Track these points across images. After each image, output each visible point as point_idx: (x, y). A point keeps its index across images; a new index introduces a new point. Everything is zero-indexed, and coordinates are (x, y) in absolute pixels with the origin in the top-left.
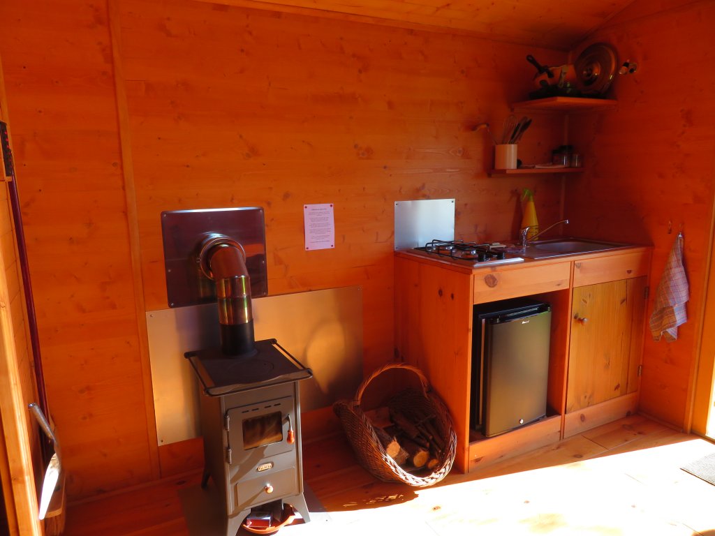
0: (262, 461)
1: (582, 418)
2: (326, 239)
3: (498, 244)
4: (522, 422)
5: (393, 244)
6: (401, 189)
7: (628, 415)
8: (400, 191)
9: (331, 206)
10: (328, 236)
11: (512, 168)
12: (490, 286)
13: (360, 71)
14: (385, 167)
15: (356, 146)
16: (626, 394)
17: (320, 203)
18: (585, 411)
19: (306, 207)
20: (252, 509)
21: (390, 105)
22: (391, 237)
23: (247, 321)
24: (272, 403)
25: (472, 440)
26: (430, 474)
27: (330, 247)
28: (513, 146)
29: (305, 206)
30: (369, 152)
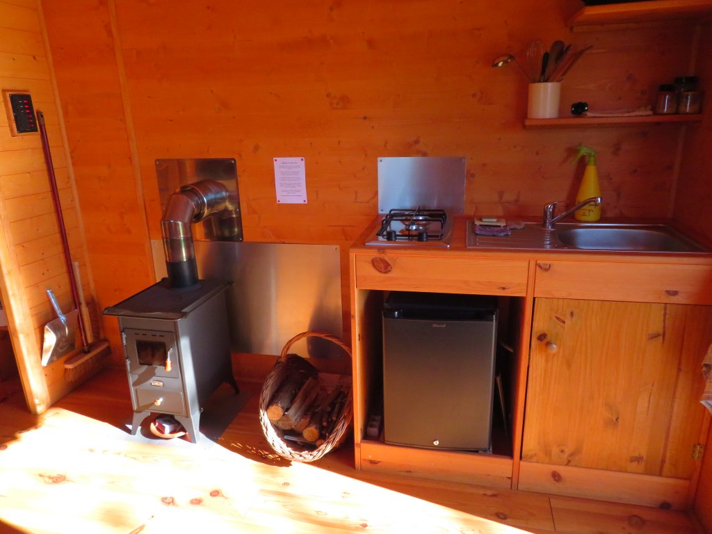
0: (154, 378)
1: (556, 477)
2: (299, 194)
3: (495, 220)
4: (436, 443)
5: (376, 206)
6: (386, 144)
7: (665, 506)
8: (385, 146)
9: (302, 160)
10: (298, 191)
11: (548, 116)
12: (380, 272)
13: (331, 9)
14: (365, 118)
15: (328, 95)
16: (660, 475)
17: (291, 156)
18: (562, 470)
19: (276, 160)
20: (152, 413)
21: (371, 43)
22: (374, 198)
23: (185, 260)
24: (158, 334)
25: (366, 437)
26: (301, 451)
27: (303, 202)
28: (549, 84)
29: (274, 159)
30: (345, 101)
